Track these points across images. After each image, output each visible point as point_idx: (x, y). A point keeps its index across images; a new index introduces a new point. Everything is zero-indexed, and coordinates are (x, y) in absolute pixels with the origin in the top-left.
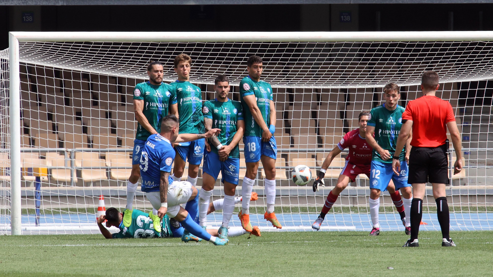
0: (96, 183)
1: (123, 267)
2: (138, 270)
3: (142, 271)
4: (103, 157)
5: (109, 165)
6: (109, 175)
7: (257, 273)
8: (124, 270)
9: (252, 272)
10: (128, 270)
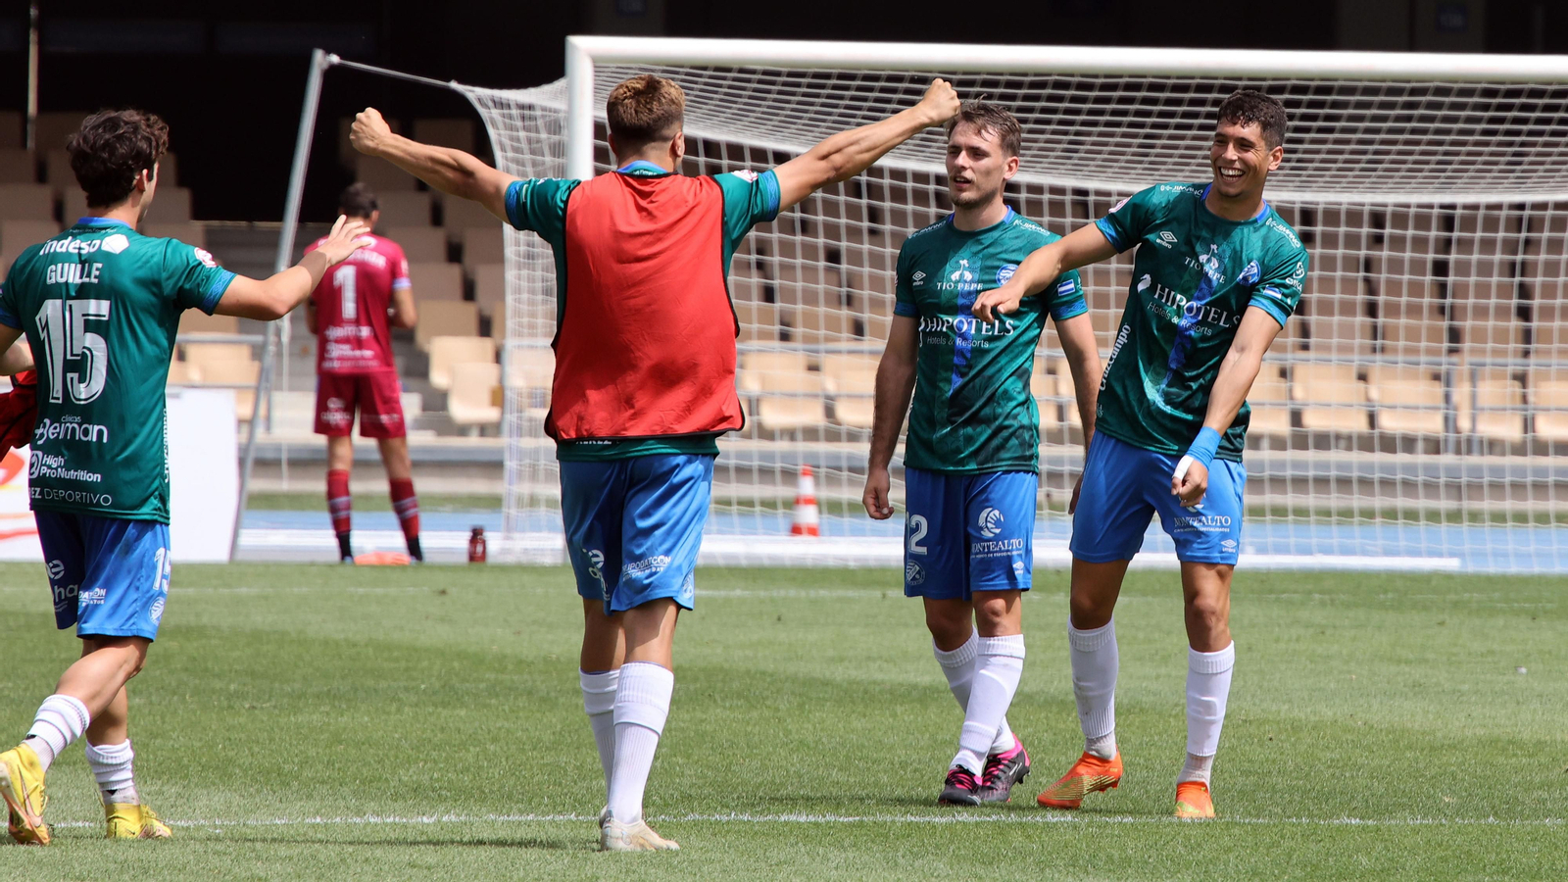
0: (791, 434)
1: (831, 653)
2: (869, 658)
3: (878, 663)
4: (813, 368)
5: (831, 387)
6: (830, 412)
7: (1174, 673)
8: (832, 660)
9: (1163, 671)
10: (842, 660)
